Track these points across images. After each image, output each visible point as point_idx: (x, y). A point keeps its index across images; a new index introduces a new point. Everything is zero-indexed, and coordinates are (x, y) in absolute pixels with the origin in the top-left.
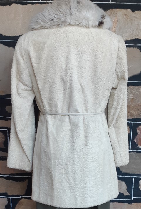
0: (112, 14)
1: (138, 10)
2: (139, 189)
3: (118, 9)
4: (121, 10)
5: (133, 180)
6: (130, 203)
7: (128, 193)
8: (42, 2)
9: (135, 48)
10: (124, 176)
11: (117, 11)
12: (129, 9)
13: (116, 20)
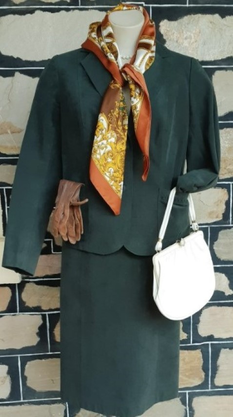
0: (191, 22)
1: (230, 15)
3: (200, 15)
4: (204, 16)
7: (231, 290)
8: (82, 7)
9: (228, 71)
11: (199, 17)
12: (217, 13)
13: (198, 30)
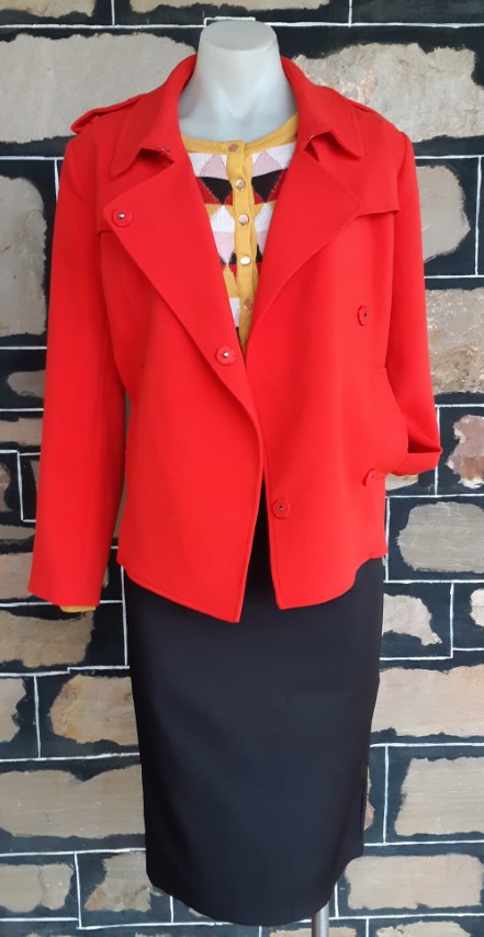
0: (357, 61)
1: (443, 45)
2: (472, 622)
3: (376, 46)
4: (387, 46)
5: (452, 592)
6: (442, 667)
7: (435, 635)
9: (437, 168)
10: (419, 581)
11: (374, 50)
12: (415, 42)
13: (372, 78)
